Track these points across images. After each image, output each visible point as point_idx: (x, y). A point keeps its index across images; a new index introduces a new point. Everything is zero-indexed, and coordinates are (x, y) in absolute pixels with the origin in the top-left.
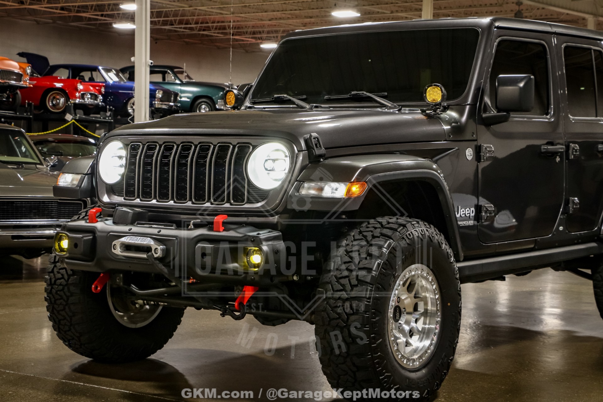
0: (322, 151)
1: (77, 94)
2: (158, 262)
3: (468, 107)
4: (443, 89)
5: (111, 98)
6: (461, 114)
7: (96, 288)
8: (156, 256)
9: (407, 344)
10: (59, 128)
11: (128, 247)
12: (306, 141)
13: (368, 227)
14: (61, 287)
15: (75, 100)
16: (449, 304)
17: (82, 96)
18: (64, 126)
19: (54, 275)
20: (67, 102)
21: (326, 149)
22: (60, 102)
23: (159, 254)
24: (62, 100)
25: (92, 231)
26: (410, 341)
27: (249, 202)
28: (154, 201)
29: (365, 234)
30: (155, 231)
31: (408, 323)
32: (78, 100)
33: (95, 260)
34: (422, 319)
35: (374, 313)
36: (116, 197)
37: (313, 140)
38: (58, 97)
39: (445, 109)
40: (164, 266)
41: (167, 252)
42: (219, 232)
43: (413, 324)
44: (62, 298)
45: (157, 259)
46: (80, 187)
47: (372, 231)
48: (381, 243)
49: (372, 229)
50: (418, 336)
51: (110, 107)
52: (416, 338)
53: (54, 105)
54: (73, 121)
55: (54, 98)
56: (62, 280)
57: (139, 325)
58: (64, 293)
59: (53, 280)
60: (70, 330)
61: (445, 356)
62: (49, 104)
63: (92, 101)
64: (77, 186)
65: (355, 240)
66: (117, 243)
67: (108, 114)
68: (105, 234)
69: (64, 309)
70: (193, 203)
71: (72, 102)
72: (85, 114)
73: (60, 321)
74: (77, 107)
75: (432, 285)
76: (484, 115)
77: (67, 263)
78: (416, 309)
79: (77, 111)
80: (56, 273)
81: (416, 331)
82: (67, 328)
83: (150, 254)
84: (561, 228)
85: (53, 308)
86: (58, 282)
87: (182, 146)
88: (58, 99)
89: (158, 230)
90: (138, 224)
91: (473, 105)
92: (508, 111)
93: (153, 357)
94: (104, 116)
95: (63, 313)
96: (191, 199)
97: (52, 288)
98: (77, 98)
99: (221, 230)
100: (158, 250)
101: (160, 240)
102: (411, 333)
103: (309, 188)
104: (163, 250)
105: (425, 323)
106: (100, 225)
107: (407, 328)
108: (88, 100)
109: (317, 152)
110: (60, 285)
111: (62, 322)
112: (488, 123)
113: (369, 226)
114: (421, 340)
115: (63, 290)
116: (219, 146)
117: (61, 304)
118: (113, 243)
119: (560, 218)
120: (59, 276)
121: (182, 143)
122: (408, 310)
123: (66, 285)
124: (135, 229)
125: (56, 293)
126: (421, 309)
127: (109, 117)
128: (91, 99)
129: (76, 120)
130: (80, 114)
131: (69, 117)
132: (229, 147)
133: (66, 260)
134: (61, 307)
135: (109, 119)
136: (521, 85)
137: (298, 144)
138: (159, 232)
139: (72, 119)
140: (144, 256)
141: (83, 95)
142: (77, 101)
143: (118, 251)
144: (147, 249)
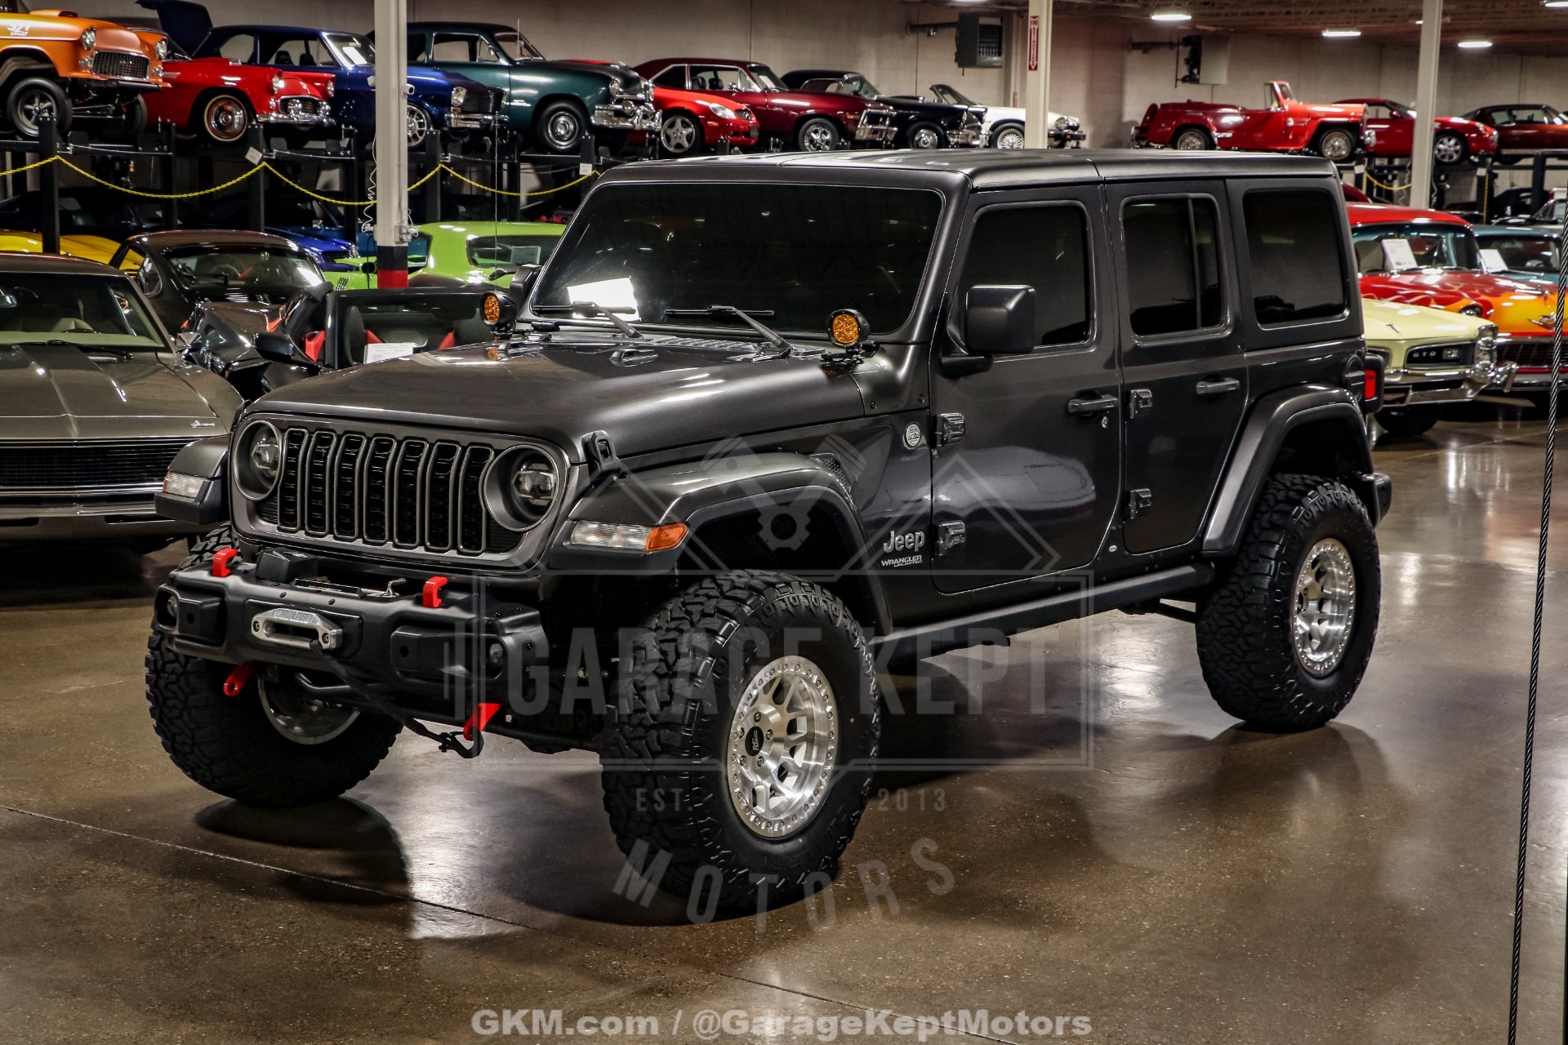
0: (614, 461)
1: (272, 103)
2: (329, 657)
3: (912, 347)
4: (860, 319)
5: (351, 104)
6: (898, 361)
7: (231, 687)
8: (325, 646)
9: (774, 791)
10: (234, 182)
11: (279, 628)
12: (586, 446)
13: (697, 595)
14: (174, 677)
15: (268, 116)
16: (852, 720)
17: (284, 107)
18: (244, 177)
19: (161, 653)
20: (250, 121)
21: (620, 457)
22: (233, 119)
23: (331, 644)
24: (239, 115)
25: (218, 592)
26: (780, 786)
27: (491, 549)
28: (329, 539)
29: (690, 608)
30: (324, 600)
31: (774, 756)
32: (274, 114)
33: (225, 644)
34: (804, 746)
35: (697, 750)
36: (264, 523)
37: (598, 445)
38: (229, 108)
39: (870, 351)
40: (340, 662)
41: (343, 639)
42: (431, 606)
43: (785, 758)
44: (175, 697)
45: (327, 651)
46: (201, 502)
47: (701, 604)
48: (715, 627)
49: (702, 599)
50: (795, 778)
51: (347, 126)
52: (791, 780)
53: (220, 127)
54: (264, 164)
55: (221, 109)
56: (176, 665)
57: (320, 740)
58: (180, 687)
59: (160, 663)
60: (192, 752)
61: (844, 811)
62: (210, 125)
63: (307, 115)
64: (197, 499)
65: (673, 619)
66: (260, 618)
67: (344, 142)
68: (241, 600)
69: (180, 717)
70: (395, 546)
71: (262, 120)
72: (290, 148)
73: (174, 736)
74: (272, 130)
75: (819, 690)
76: (945, 360)
77: (178, 645)
78: (792, 727)
79: (273, 140)
80: (164, 651)
81: (794, 769)
82: (187, 749)
83: (315, 642)
84: (1113, 548)
85: (161, 712)
86: (169, 667)
87: (377, 441)
88: (231, 113)
89: (330, 598)
90: (298, 583)
91: (922, 344)
92: (990, 353)
93: (349, 794)
94: (334, 149)
95: (177, 722)
96: (391, 538)
97: (158, 677)
98: (271, 111)
99: (435, 605)
100: (329, 635)
101: (334, 618)
102: (782, 773)
103: (589, 532)
104: (337, 636)
105: (808, 757)
106: (233, 581)
107: (773, 766)
108: (298, 115)
109: (605, 465)
110: (173, 672)
111: (178, 738)
112: (954, 373)
113: (701, 592)
114: (800, 785)
115: (178, 681)
116: (439, 446)
117: (174, 707)
118: (255, 618)
119: (1111, 531)
120: (171, 656)
121: (376, 435)
122: (776, 735)
123: (183, 674)
124: (291, 594)
125: (166, 687)
126: (802, 729)
127: (345, 150)
128: (304, 110)
129: (269, 161)
130: (279, 149)
131: (254, 155)
132: (455, 449)
133: (177, 640)
134: (176, 713)
135: (346, 155)
136: (1011, 305)
137: (571, 449)
138: (332, 602)
139: (262, 160)
140: (306, 645)
141: (285, 103)
142: (273, 117)
143: (262, 634)
144: (310, 633)
